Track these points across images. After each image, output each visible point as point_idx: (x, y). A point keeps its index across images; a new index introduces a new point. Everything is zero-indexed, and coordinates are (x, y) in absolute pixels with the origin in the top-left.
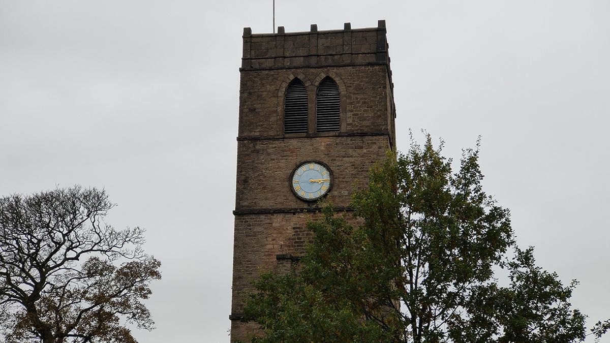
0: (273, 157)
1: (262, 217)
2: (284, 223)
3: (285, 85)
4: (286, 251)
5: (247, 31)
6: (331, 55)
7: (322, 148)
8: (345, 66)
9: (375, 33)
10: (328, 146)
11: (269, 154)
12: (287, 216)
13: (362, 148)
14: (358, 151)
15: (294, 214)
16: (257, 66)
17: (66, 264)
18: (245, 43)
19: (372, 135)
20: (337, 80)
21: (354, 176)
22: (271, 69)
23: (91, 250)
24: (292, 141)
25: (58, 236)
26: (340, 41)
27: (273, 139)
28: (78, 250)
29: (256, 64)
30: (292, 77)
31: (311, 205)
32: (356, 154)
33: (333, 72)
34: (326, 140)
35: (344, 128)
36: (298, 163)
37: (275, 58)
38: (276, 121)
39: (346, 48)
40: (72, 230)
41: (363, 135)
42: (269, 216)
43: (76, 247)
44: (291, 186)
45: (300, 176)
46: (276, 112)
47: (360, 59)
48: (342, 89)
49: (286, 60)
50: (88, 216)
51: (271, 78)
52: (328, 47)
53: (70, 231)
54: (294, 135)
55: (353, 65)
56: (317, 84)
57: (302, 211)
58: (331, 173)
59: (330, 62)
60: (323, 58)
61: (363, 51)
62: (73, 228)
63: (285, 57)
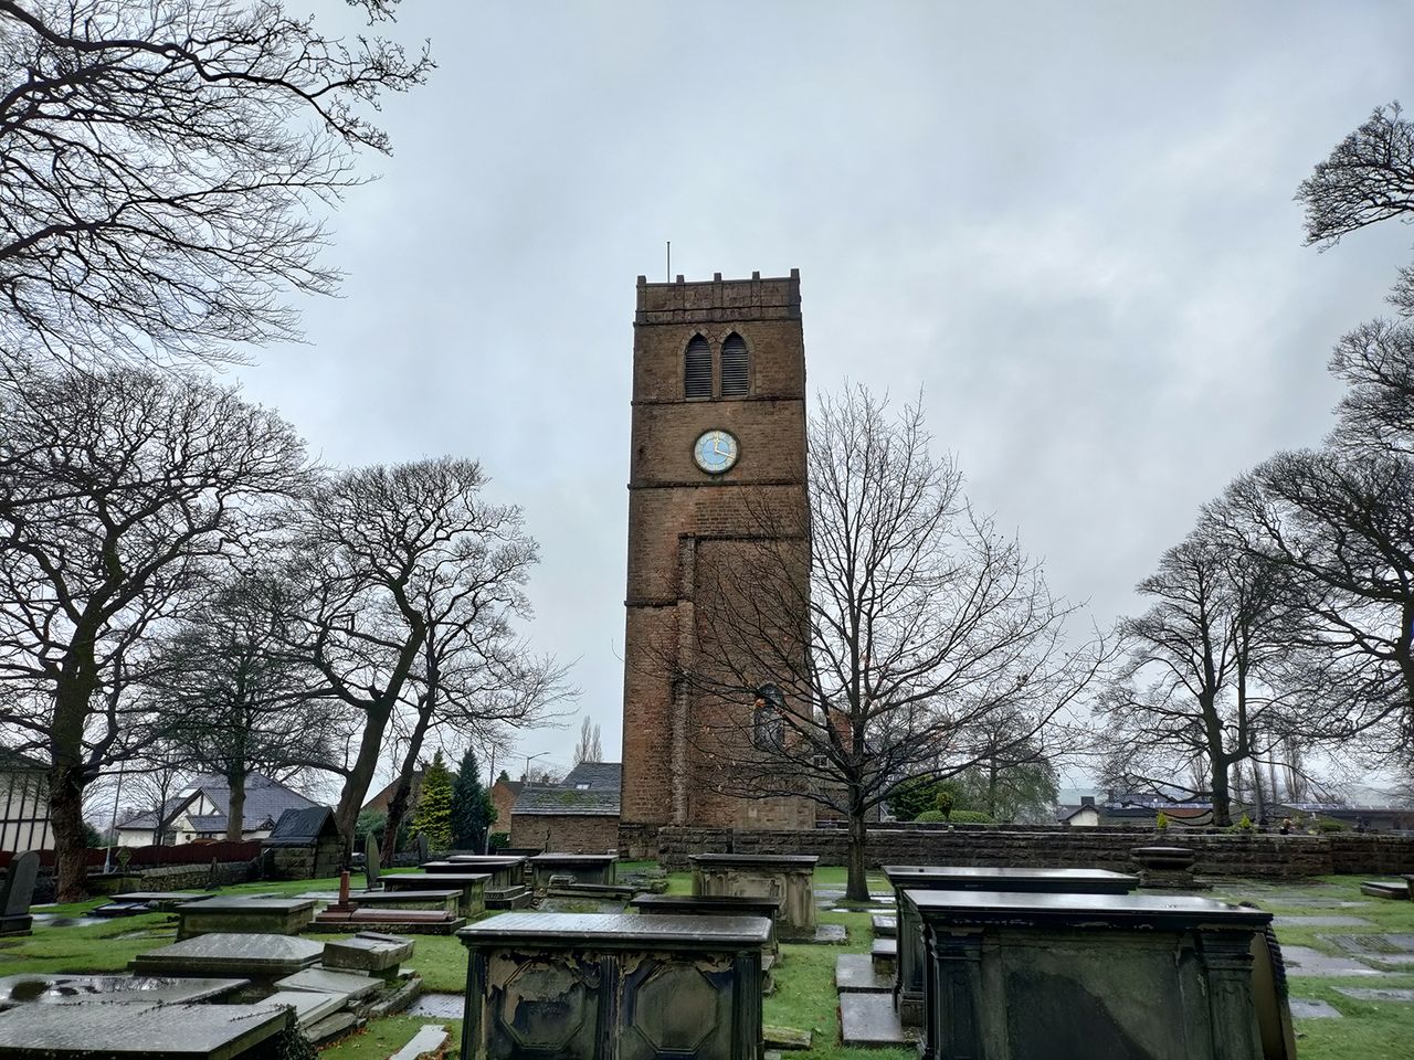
0: (672, 424)
1: (661, 491)
2: (685, 498)
3: (686, 342)
4: (688, 530)
5: (642, 279)
6: (740, 308)
7: (728, 414)
8: (754, 320)
9: (787, 284)
10: (734, 412)
11: (667, 421)
12: (689, 490)
13: (772, 414)
14: (769, 417)
15: (697, 487)
16: (654, 320)
17: (435, 546)
18: (639, 293)
19: (784, 400)
20: (744, 336)
21: (764, 445)
22: (669, 324)
23: (464, 529)
24: (694, 405)
25: (428, 514)
26: (748, 292)
27: (673, 403)
28: (450, 530)
29: (652, 317)
30: (693, 333)
31: (717, 480)
32: (765, 421)
33: (739, 328)
34: (732, 404)
35: (752, 394)
36: (701, 431)
37: (673, 311)
38: (676, 384)
39: (755, 300)
40: (443, 506)
41: (774, 399)
42: (670, 490)
43: (447, 526)
44: (693, 457)
45: (704, 445)
46: (675, 372)
47: (770, 313)
48: (750, 345)
49: (687, 313)
50: (460, 491)
51: (669, 334)
52: (735, 298)
53: (439, 509)
54: (696, 399)
55: (763, 320)
56: (722, 341)
57: (707, 485)
58: (738, 443)
59: (737, 316)
60: (729, 311)
61: (774, 304)
62: (444, 505)
63: (685, 310)
